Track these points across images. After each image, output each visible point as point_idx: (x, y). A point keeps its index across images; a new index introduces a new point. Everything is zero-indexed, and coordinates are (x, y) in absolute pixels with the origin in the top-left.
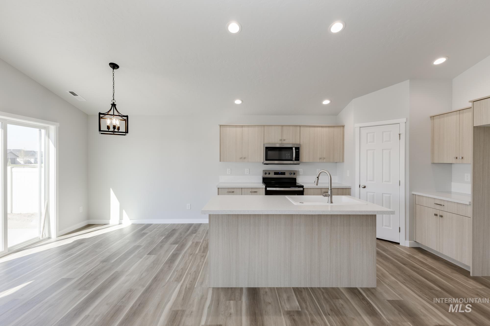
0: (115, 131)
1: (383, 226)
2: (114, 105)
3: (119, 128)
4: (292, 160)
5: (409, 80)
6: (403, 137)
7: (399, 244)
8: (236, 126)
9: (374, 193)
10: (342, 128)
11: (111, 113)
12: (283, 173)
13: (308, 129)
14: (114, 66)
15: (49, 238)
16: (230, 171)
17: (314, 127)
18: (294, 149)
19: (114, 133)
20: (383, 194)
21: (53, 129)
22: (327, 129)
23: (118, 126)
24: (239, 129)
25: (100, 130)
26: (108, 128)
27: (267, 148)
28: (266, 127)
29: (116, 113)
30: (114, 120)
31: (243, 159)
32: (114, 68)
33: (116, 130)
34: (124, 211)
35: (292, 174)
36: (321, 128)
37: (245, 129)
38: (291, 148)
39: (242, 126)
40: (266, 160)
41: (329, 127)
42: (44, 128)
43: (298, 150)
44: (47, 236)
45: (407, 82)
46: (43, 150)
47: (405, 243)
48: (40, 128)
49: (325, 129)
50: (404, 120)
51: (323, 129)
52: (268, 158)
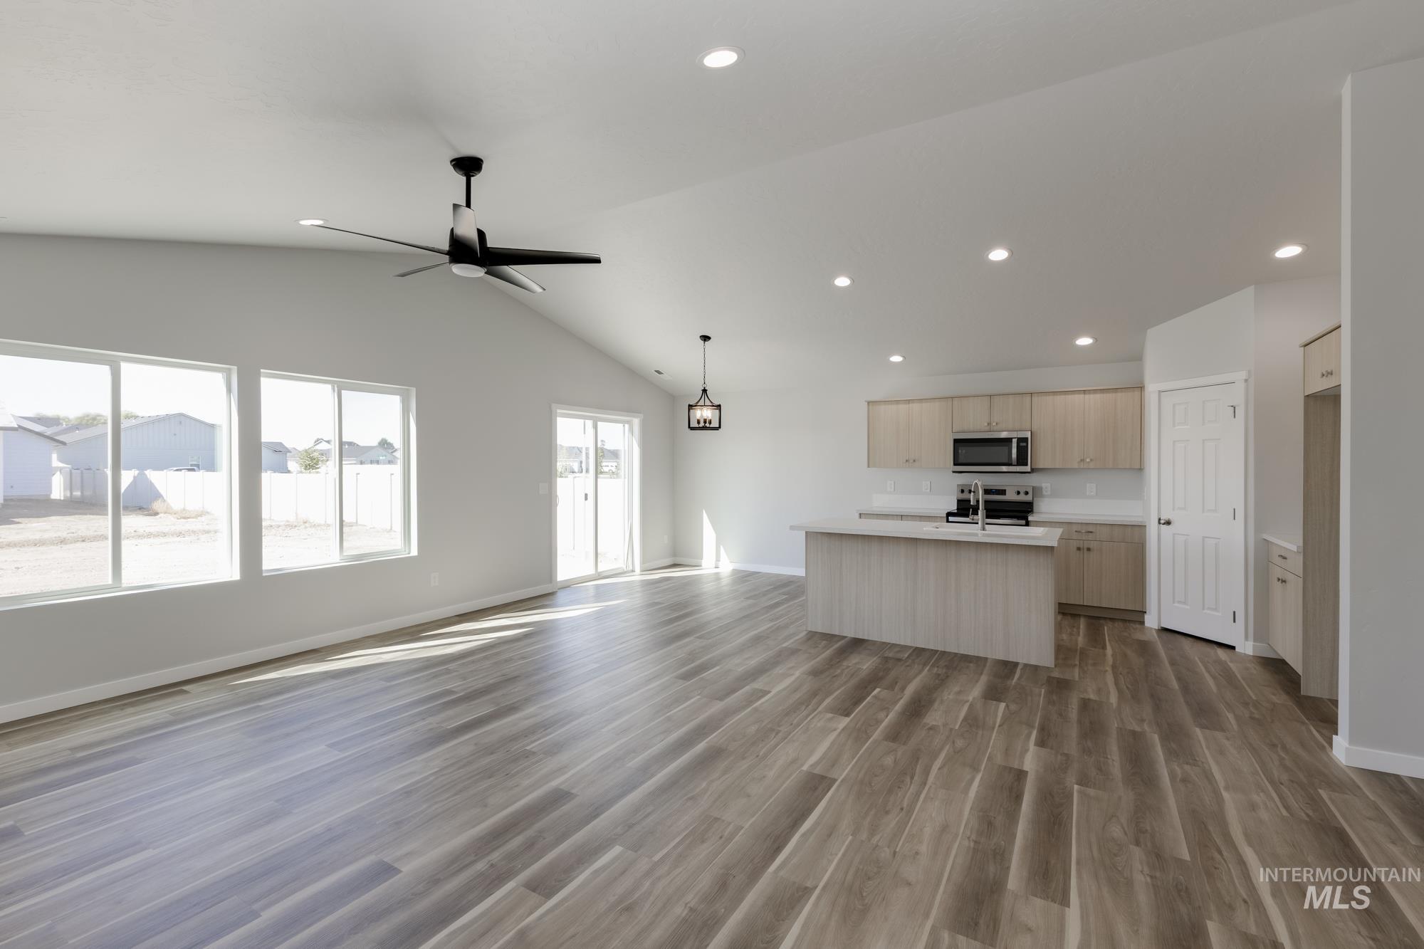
0: (705, 426)
1: (1203, 609)
2: (705, 391)
3: (710, 423)
4: (1010, 464)
5: (1253, 287)
6: (1240, 412)
7: (1233, 648)
8: (897, 402)
9: (1188, 535)
10: (1137, 393)
11: (701, 403)
12: (1003, 492)
13: (1050, 398)
14: (706, 338)
15: (633, 571)
16: (893, 486)
17: (1065, 394)
18: (1015, 441)
19: (704, 428)
20: (1204, 538)
21: (636, 422)
22: (1098, 396)
23: (710, 418)
24: (903, 407)
25: (689, 427)
26: (699, 422)
27: (956, 441)
28: (956, 401)
29: (708, 403)
30: (705, 411)
31: (911, 462)
32: (705, 341)
33: (707, 425)
34: (722, 547)
35: (1022, 494)
36: (1082, 396)
37: (916, 406)
38: (1009, 440)
39: (909, 401)
40: (955, 464)
41: (1102, 391)
42: (628, 422)
43: (1025, 444)
44: (631, 568)
45: (1250, 290)
46: (626, 448)
47: (1246, 647)
48: (623, 422)
49: (1092, 396)
50: (1243, 375)
51: (1087, 396)
52: (960, 461)
